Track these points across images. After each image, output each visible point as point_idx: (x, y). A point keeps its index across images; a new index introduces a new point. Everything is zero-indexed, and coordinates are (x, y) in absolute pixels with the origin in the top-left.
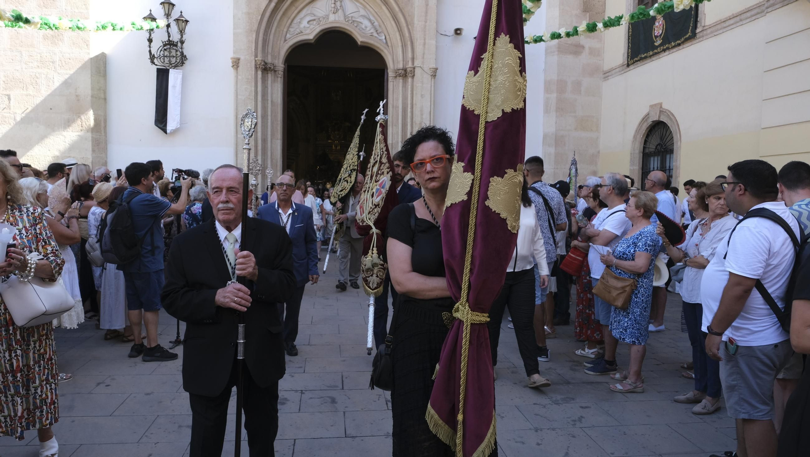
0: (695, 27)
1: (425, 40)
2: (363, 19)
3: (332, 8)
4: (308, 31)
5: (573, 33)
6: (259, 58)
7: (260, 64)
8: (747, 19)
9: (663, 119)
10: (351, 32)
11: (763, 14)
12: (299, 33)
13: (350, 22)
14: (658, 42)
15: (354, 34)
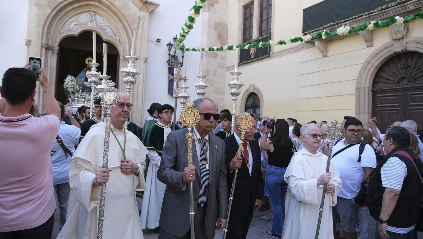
0: (270, 52)
1: (141, 43)
2: (107, 27)
3: (89, 19)
4: (74, 30)
5: (220, 49)
6: (44, 41)
7: (45, 45)
8: (291, 52)
9: (255, 92)
10: (100, 33)
11: (298, 51)
12: (69, 30)
13: (100, 28)
14: (253, 57)
15: (101, 35)
